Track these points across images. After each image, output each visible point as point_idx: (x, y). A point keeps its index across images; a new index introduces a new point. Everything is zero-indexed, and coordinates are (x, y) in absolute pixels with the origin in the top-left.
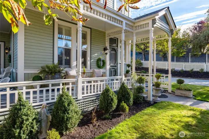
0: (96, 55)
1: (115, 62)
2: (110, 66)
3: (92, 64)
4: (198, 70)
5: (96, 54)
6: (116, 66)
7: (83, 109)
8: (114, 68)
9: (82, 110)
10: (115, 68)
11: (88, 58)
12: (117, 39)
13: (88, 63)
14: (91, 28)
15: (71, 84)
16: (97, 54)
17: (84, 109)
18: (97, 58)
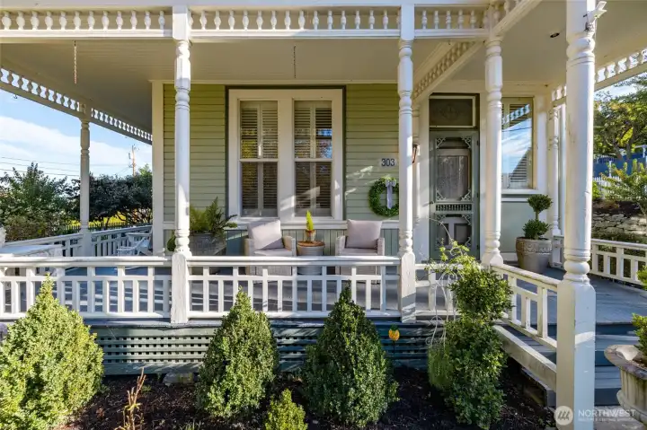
0: (366, 172)
1: (466, 191)
2: (434, 206)
3: (348, 204)
5: (365, 169)
6: (468, 207)
7: (192, 360)
8: (460, 216)
9: (189, 362)
10: (463, 212)
11: (337, 185)
12: (474, 98)
13: (337, 200)
14: (344, 87)
15: (151, 271)
16: (370, 168)
17: (196, 361)
18: (373, 182)
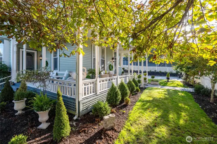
3: (107, 68)
4: (159, 71)
